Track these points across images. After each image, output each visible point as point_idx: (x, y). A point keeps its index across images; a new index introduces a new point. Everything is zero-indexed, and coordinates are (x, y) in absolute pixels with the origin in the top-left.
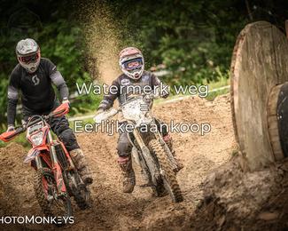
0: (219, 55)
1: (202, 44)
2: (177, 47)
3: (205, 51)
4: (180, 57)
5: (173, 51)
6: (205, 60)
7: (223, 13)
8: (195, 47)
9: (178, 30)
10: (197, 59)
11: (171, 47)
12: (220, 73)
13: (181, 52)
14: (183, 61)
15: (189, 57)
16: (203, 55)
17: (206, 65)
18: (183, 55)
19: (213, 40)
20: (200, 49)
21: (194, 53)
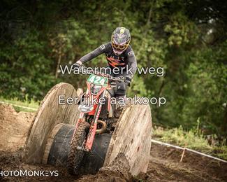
0: (30, 88)
1: (24, 78)
2: (9, 72)
3: (23, 82)
4: (8, 78)
5: (6, 73)
6: (20, 86)
7: (43, 67)
8: (19, 77)
9: (14, 64)
10: (16, 84)
11: (5, 71)
12: (27, 98)
13: (9, 76)
14: (8, 81)
15: (13, 81)
16: (21, 83)
17: (20, 90)
18: (10, 78)
19: (30, 78)
20: (21, 79)
21: (16, 80)
